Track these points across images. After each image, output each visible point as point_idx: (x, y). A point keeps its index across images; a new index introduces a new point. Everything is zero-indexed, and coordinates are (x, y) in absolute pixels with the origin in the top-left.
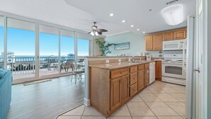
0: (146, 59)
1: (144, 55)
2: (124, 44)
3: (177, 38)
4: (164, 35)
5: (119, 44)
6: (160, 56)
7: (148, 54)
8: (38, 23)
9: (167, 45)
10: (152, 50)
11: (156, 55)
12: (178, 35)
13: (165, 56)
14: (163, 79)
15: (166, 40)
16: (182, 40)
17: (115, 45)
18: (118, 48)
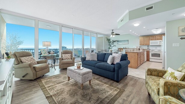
0: (139, 50)
1: (138, 48)
2: (125, 41)
3: (157, 39)
4: (150, 37)
5: (121, 41)
6: (148, 48)
7: (140, 47)
8: (83, 30)
9: (152, 42)
10: (144, 45)
11: (145, 47)
12: (158, 38)
13: (151, 48)
14: (150, 60)
15: (152, 40)
16: (160, 40)
17: (118, 41)
18: (120, 44)
